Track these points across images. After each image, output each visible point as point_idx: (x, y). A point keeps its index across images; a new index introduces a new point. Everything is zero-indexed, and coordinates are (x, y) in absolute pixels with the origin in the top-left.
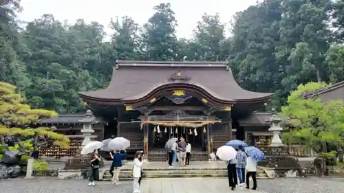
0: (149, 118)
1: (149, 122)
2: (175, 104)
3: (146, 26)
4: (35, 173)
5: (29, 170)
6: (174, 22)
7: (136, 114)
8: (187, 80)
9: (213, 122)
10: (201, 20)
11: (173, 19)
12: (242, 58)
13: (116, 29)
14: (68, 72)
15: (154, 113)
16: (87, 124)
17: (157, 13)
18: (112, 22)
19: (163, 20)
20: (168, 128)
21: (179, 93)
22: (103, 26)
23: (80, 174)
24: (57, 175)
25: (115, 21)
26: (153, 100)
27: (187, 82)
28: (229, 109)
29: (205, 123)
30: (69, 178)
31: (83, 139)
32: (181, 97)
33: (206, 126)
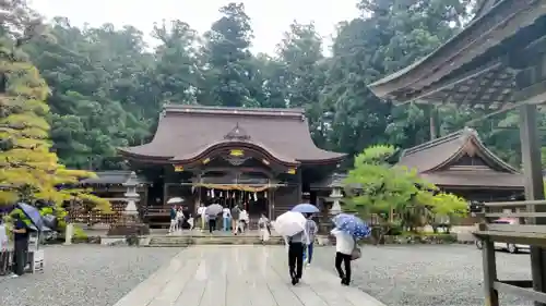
0: (202, 180)
1: (202, 184)
2: (231, 166)
3: (207, 35)
4: (74, 240)
5: (69, 237)
6: (249, 33)
7: (187, 175)
8: (246, 138)
9: (276, 185)
10: (290, 30)
11: (247, 27)
12: (341, 91)
13: (162, 38)
14: (91, 105)
15: (207, 175)
16: (132, 187)
17: (224, 18)
18: (155, 28)
19: (232, 28)
20: (224, 192)
21: (236, 153)
22: (142, 33)
23: (124, 240)
24: (99, 242)
25: (160, 27)
26: (207, 161)
27: (246, 141)
28: (292, 172)
29: (266, 186)
30: (113, 244)
31: (127, 203)
32: (240, 157)
33: (266, 190)
